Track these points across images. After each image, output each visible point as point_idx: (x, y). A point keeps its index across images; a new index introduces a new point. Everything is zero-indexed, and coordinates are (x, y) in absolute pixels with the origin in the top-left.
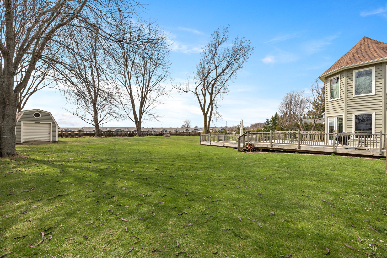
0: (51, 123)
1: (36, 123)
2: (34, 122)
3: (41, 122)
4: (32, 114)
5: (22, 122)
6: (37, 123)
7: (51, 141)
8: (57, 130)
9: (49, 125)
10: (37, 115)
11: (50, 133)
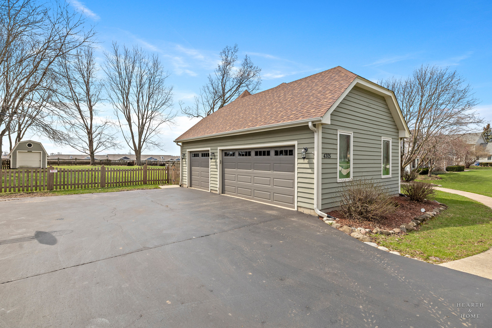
0: (42, 152)
1: (28, 152)
2: (27, 151)
3: (32, 151)
4: (26, 144)
5: (17, 151)
6: (30, 152)
7: (41, 167)
8: (47, 158)
9: (40, 153)
10: (30, 145)
11: (40, 161)
